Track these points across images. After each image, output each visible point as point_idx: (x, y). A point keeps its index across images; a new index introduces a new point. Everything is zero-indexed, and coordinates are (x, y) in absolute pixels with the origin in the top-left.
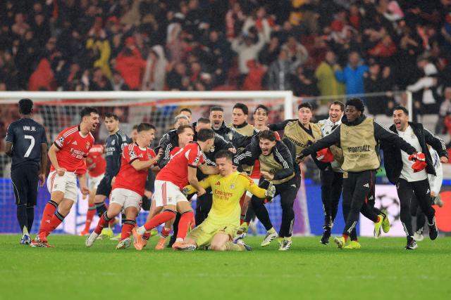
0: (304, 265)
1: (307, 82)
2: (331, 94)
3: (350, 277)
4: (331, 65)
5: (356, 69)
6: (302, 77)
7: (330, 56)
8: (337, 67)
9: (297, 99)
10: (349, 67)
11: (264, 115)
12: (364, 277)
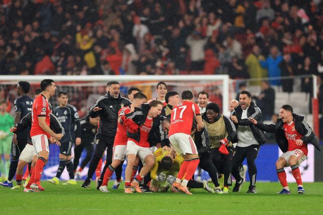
0: (237, 203)
1: (239, 68)
2: (256, 77)
3: (271, 212)
4: (257, 56)
5: (275, 58)
6: (235, 65)
7: (256, 49)
8: (261, 58)
9: (232, 81)
10: (271, 57)
11: (164, 89)
12: (281, 212)
